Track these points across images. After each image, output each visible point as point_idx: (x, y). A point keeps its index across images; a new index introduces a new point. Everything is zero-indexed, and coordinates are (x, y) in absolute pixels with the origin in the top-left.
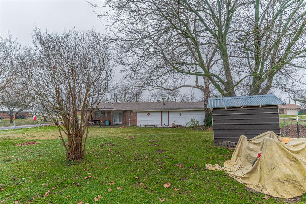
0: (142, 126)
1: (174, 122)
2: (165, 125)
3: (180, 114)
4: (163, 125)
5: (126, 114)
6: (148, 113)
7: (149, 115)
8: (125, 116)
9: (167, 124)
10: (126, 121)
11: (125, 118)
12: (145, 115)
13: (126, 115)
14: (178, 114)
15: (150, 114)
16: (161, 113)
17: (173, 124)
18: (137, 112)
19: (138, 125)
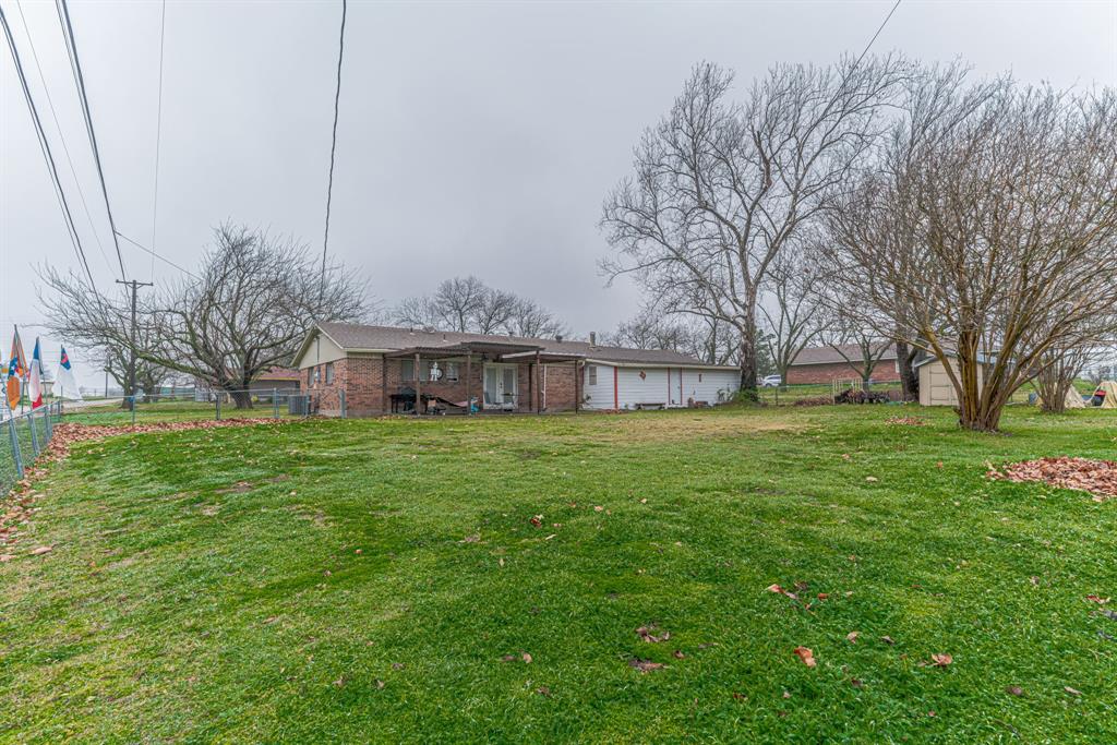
0: (629, 408)
1: (692, 396)
2: (676, 403)
3: (700, 375)
4: (671, 402)
5: (530, 375)
6: (642, 373)
7: (644, 380)
8: (528, 380)
9: (678, 401)
10: (530, 397)
11: (526, 387)
12: (636, 376)
13: (530, 378)
14: (697, 376)
15: (646, 374)
16: (667, 374)
17: (690, 401)
18: (616, 368)
19: (621, 405)
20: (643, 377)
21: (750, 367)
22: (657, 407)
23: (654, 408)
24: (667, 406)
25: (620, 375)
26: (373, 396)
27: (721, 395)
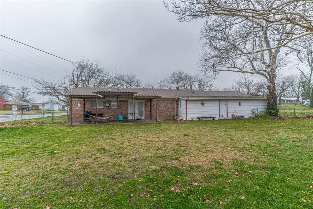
0: (194, 120)
1: (234, 113)
2: (223, 116)
3: (240, 103)
4: (221, 116)
5: (151, 104)
6: (202, 102)
7: (203, 105)
8: (149, 106)
9: (225, 115)
10: (151, 113)
11: (149, 109)
12: (199, 105)
13: (151, 106)
14: (238, 103)
15: (205, 103)
16: (218, 103)
17: (233, 116)
18: (186, 100)
19: (189, 118)
20: (203, 104)
21: (272, 98)
22: (212, 119)
23: (210, 119)
24: (216, 119)
25: (188, 104)
26: (79, 114)
27: (253, 112)
